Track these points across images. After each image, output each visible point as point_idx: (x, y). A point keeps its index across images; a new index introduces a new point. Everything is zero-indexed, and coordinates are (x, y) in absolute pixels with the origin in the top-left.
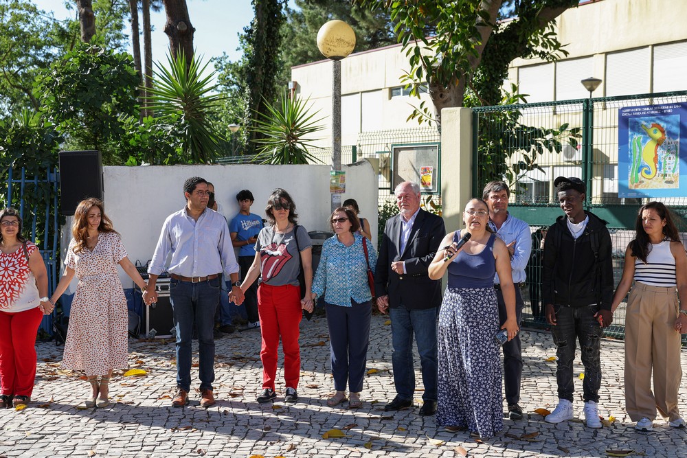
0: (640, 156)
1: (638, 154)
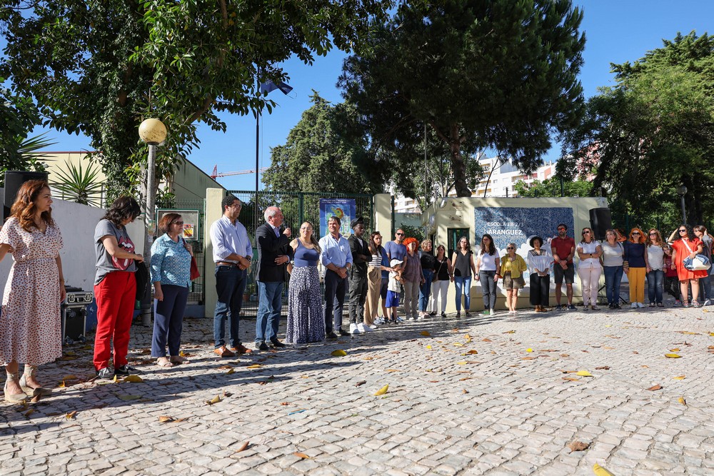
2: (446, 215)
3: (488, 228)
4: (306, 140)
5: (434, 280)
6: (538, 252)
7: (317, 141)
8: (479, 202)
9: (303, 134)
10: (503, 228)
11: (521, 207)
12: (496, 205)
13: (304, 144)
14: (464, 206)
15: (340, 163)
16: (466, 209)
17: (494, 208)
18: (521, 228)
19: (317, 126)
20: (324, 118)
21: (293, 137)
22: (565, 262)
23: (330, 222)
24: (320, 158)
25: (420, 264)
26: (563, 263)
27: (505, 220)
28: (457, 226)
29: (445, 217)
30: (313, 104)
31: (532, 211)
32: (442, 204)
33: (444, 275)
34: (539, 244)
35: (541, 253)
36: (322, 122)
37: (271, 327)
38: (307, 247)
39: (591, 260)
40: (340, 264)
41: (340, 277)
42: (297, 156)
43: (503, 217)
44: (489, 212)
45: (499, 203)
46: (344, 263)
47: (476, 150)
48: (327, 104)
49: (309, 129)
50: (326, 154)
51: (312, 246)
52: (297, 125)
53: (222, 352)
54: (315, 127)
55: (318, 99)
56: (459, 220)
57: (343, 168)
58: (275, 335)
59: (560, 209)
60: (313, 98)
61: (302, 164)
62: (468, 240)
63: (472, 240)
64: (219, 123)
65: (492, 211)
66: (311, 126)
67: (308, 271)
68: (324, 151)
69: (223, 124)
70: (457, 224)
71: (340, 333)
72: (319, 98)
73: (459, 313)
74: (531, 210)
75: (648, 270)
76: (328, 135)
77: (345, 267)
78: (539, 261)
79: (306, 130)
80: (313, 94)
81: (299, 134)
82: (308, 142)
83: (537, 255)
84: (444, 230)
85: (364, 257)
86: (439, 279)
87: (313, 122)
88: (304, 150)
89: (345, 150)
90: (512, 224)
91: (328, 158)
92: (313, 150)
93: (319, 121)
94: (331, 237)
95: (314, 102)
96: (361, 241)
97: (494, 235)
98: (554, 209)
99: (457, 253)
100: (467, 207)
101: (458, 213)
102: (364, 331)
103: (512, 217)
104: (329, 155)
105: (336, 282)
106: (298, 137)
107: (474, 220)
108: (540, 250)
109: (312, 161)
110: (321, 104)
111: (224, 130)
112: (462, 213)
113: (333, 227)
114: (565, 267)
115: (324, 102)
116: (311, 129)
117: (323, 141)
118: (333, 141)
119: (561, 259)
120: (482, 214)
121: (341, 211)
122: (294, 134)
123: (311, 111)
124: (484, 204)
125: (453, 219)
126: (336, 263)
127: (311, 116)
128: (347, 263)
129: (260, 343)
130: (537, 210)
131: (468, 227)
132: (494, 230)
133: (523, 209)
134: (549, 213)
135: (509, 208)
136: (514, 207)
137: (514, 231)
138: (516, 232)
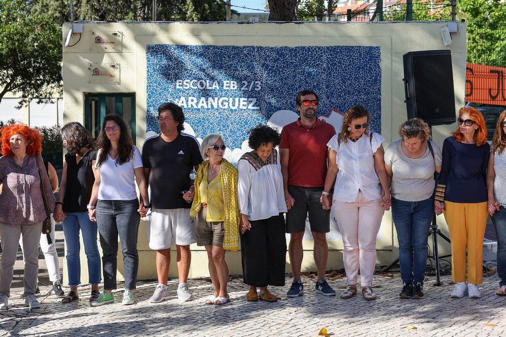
3: (177, 93)
10: (206, 93)
11: (256, 44)
12: (191, 41)
14: (118, 45)
18: (255, 93)
31: (282, 55)
32: (68, 39)
56: (108, 74)
74: (281, 52)
75: (492, 209)
84: (76, 101)
90: (231, 85)
97: (192, 109)
98: (334, 51)
100: (123, 46)
101: (106, 62)
103: (236, 68)
107: (144, 76)
120: (163, 62)
125: (96, 72)
130: (295, 51)
132: (190, 98)
133: (260, 49)
134: (324, 57)
135: (227, 47)
136: (241, 45)
137: (237, 99)
138: (242, 103)
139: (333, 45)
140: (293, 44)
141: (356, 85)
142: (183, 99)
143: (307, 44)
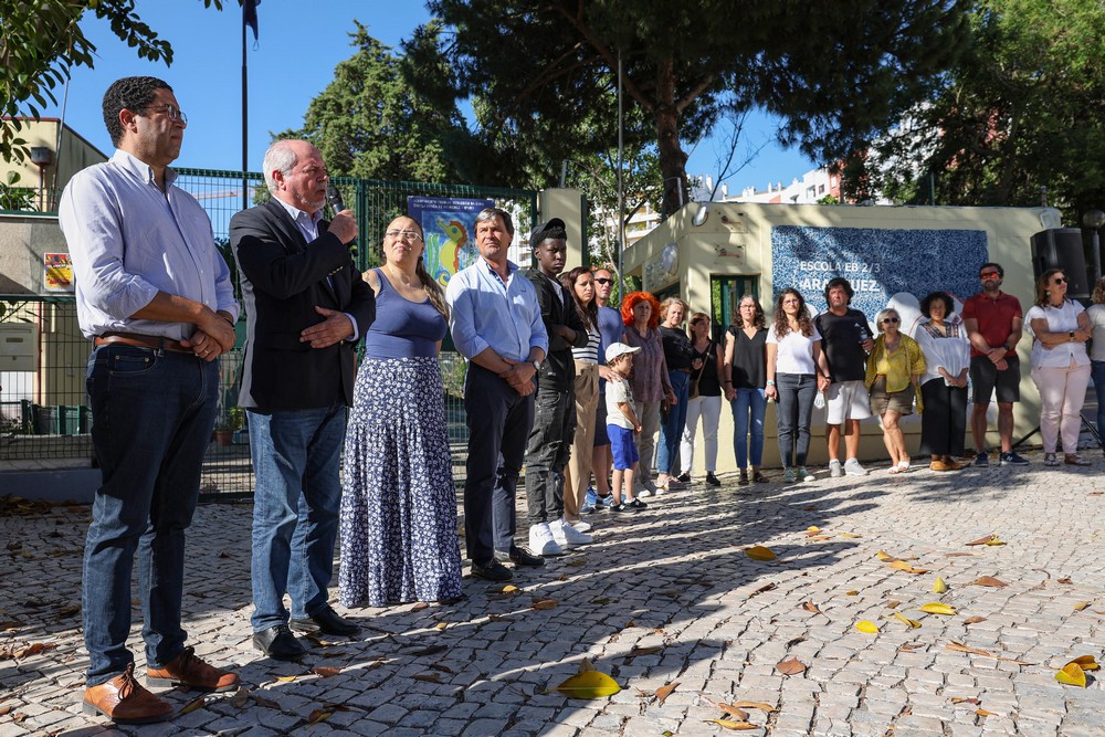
0: (437, 258)
1: (434, 256)
2: (707, 242)
3: (801, 275)
4: (343, 120)
5: (692, 394)
6: (943, 329)
7: (364, 122)
8: (784, 214)
9: (338, 108)
11: (874, 226)
12: (822, 222)
13: (340, 127)
15: (412, 169)
16: (754, 230)
17: (817, 229)
18: (877, 276)
19: (366, 93)
20: (380, 78)
21: (318, 114)
22: (1003, 351)
23: (480, 226)
24: (373, 156)
25: (662, 356)
26: (996, 357)
27: (841, 256)
28: (734, 270)
29: (708, 248)
30: (357, 51)
31: (898, 238)
32: (701, 216)
33: (709, 384)
34: (943, 312)
35: (948, 330)
36: (375, 85)
37: (306, 572)
38: (408, 296)
39: (1070, 347)
40: (514, 352)
41: (516, 392)
42: (325, 151)
43: (835, 250)
44: (803, 237)
45: (828, 218)
46: (525, 350)
47: (698, 133)
48: (385, 52)
49: (350, 98)
50: (384, 148)
51: (422, 294)
52: (325, 91)
53: (117, 701)
54: (362, 95)
55: (365, 40)
56: (737, 254)
57: (418, 177)
58: (324, 595)
59: (958, 233)
60: (356, 39)
61: (336, 168)
62: (756, 300)
63: (766, 301)
64: (156, 43)
65: (810, 234)
66: (354, 94)
67: (410, 372)
68: (381, 144)
69: (166, 45)
70: (735, 264)
71: (512, 559)
72: (369, 40)
73: (744, 475)
74: (897, 235)
76: (388, 111)
77: (529, 360)
78: (946, 349)
79: (343, 102)
80: (356, 30)
81: (329, 107)
82: (348, 124)
83: (941, 335)
84: (704, 277)
85: (571, 333)
86: (700, 395)
87: (357, 86)
88: (341, 140)
89: (423, 142)
90: (855, 266)
91: (387, 157)
92: (357, 142)
93: (369, 82)
94: (485, 270)
95: (359, 46)
96: (558, 289)
97: (816, 291)
98: (945, 234)
99: (735, 333)
100: (756, 225)
101: (735, 238)
102: (565, 542)
103: (856, 249)
104: (390, 151)
105: (505, 404)
106: (327, 114)
107: (770, 257)
108: (946, 324)
109: (356, 162)
110: (373, 50)
111: (169, 60)
112: (744, 240)
113: (493, 238)
114: (1002, 366)
115: (378, 48)
116: (354, 99)
117: (378, 123)
118: (397, 123)
119: (993, 345)
120: (789, 243)
121: (462, 228)
122: (320, 105)
123: (354, 64)
124: (794, 219)
125: (723, 253)
126: (502, 348)
127: (354, 74)
128: (534, 349)
129: (272, 634)
130: (910, 234)
131: (758, 272)
132: (814, 280)
133: (878, 231)
134: (936, 241)
135: (847, 229)
136: (860, 226)
137: (858, 281)
138: (863, 285)
139: (944, 228)
140: (908, 227)
141: (967, 269)
142: (807, 280)
143: (920, 227)
